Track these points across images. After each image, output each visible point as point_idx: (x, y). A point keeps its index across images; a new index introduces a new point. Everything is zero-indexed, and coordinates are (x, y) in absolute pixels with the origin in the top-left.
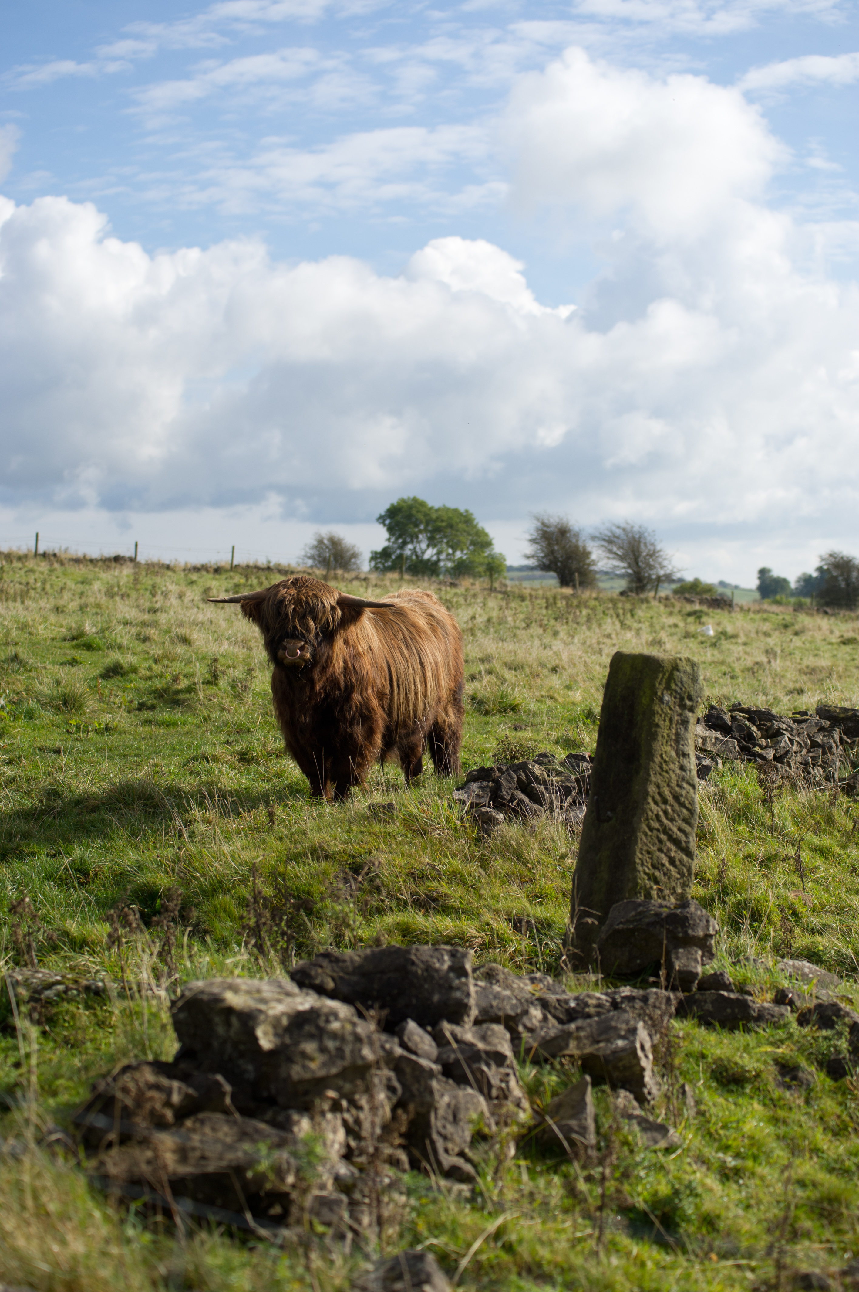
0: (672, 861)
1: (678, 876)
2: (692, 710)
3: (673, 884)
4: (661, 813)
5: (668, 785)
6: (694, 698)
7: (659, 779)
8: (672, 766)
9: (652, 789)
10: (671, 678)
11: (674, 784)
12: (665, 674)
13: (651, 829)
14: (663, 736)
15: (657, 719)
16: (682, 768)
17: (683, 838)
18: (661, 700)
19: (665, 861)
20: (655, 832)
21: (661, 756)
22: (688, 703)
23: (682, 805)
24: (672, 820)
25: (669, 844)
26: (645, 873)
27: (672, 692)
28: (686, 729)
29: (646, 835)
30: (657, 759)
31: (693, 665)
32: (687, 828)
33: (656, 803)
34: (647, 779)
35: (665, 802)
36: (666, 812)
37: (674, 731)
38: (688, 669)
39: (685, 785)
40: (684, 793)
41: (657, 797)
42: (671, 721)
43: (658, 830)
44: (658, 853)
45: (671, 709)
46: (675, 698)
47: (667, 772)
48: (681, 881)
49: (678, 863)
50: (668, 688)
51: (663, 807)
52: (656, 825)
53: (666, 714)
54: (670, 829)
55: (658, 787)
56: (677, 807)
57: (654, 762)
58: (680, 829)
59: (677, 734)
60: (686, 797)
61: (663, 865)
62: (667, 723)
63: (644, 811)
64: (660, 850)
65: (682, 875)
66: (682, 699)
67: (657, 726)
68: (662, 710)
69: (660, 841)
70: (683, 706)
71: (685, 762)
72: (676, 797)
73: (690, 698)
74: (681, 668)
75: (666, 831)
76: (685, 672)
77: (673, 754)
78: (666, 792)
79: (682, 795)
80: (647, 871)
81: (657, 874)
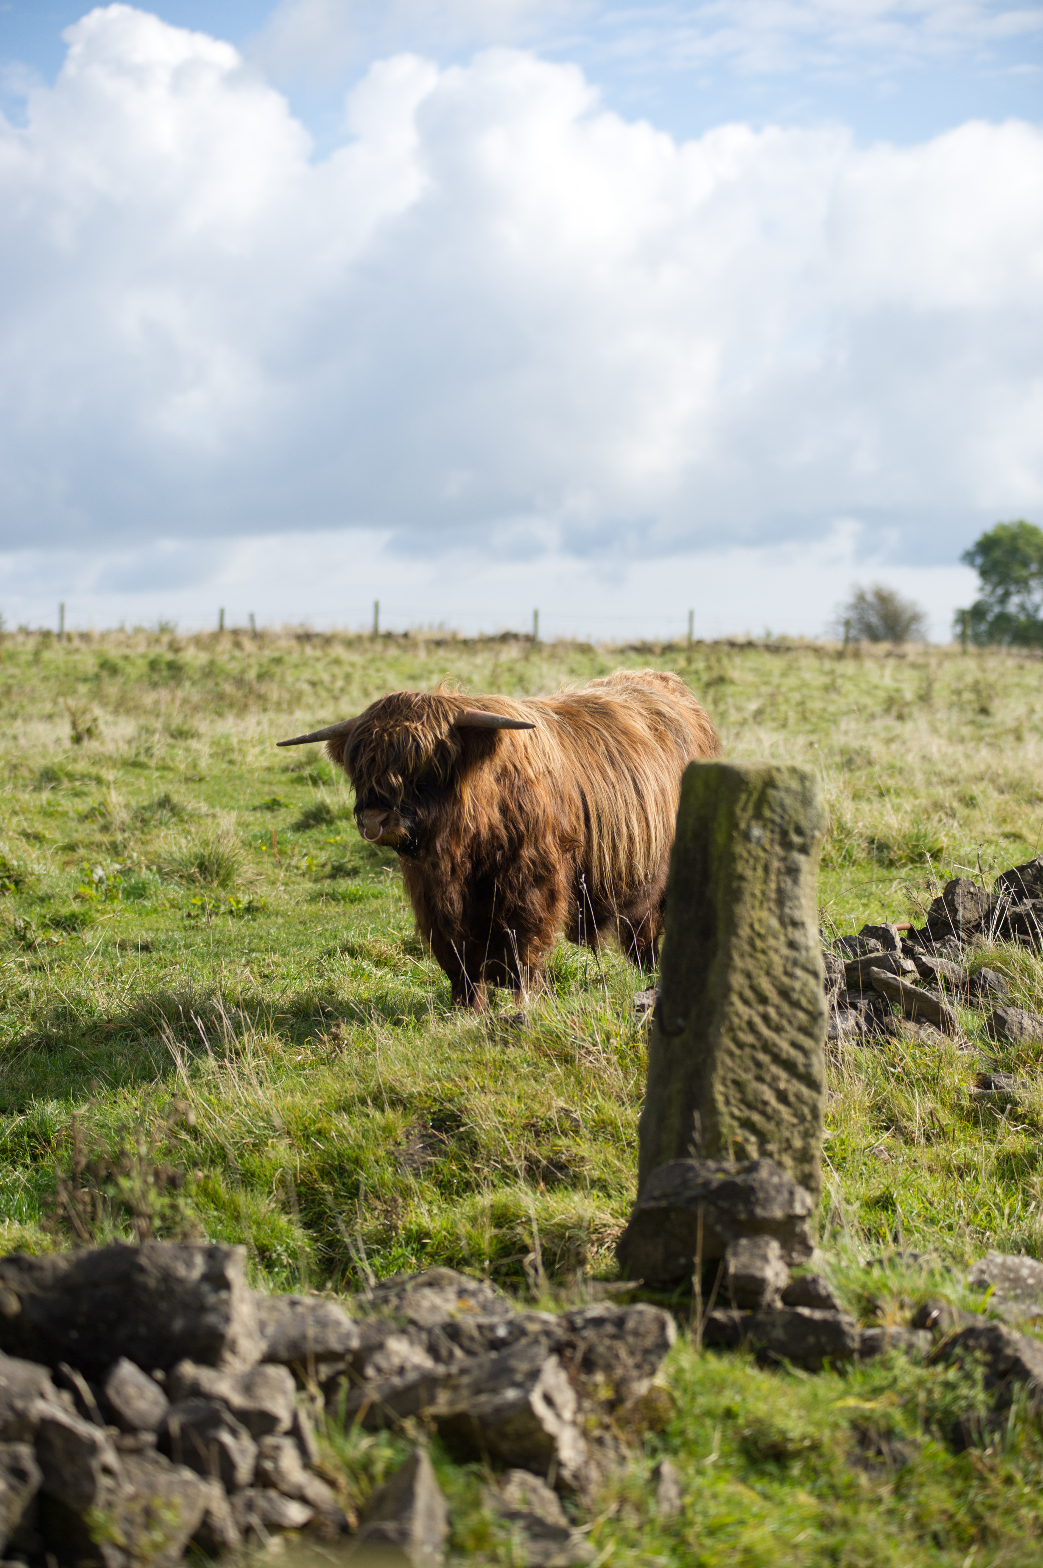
0: (782, 1097)
1: (795, 1121)
2: (804, 850)
3: (787, 1134)
4: (758, 1020)
5: (768, 974)
6: (808, 832)
7: (750, 964)
8: (772, 942)
9: (737, 980)
10: (762, 801)
11: (778, 971)
12: (750, 794)
13: (741, 1045)
14: (753, 895)
15: (740, 867)
16: (792, 945)
17: (800, 1058)
18: (747, 836)
19: (769, 1095)
20: (748, 1050)
21: (752, 926)
22: (796, 839)
23: (796, 1005)
24: (778, 1029)
25: (775, 1069)
26: (733, 1116)
27: (766, 823)
28: (796, 881)
29: (731, 1054)
30: (744, 931)
31: (803, 778)
32: (807, 1043)
33: (746, 1002)
34: (728, 965)
35: (763, 1000)
36: (766, 1018)
37: (773, 886)
38: (794, 785)
39: (799, 972)
40: (797, 985)
41: (749, 994)
42: (766, 869)
43: (753, 1047)
44: (755, 1085)
45: (765, 850)
46: (772, 831)
47: (763, 952)
48: (801, 1128)
49: (792, 1099)
50: (758, 815)
51: (761, 1008)
52: (749, 1039)
53: (757, 859)
54: (775, 1045)
55: (749, 976)
56: (786, 1008)
57: (738, 936)
58: (794, 1045)
59: (780, 891)
60: (802, 992)
61: (766, 1103)
62: (760, 872)
63: (725, 1016)
64: (760, 1079)
65: (802, 1119)
66: (784, 834)
67: (742, 878)
68: (749, 852)
69: (758, 1065)
70: (787, 845)
71: (797, 935)
72: (785, 993)
73: (799, 831)
74: (779, 783)
75: (767, 1047)
76: (788, 790)
77: (774, 923)
78: (765, 984)
79: (793, 989)
80: (737, 1112)
81: (756, 1117)
